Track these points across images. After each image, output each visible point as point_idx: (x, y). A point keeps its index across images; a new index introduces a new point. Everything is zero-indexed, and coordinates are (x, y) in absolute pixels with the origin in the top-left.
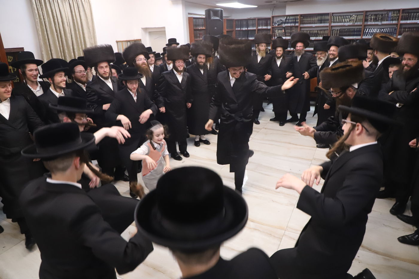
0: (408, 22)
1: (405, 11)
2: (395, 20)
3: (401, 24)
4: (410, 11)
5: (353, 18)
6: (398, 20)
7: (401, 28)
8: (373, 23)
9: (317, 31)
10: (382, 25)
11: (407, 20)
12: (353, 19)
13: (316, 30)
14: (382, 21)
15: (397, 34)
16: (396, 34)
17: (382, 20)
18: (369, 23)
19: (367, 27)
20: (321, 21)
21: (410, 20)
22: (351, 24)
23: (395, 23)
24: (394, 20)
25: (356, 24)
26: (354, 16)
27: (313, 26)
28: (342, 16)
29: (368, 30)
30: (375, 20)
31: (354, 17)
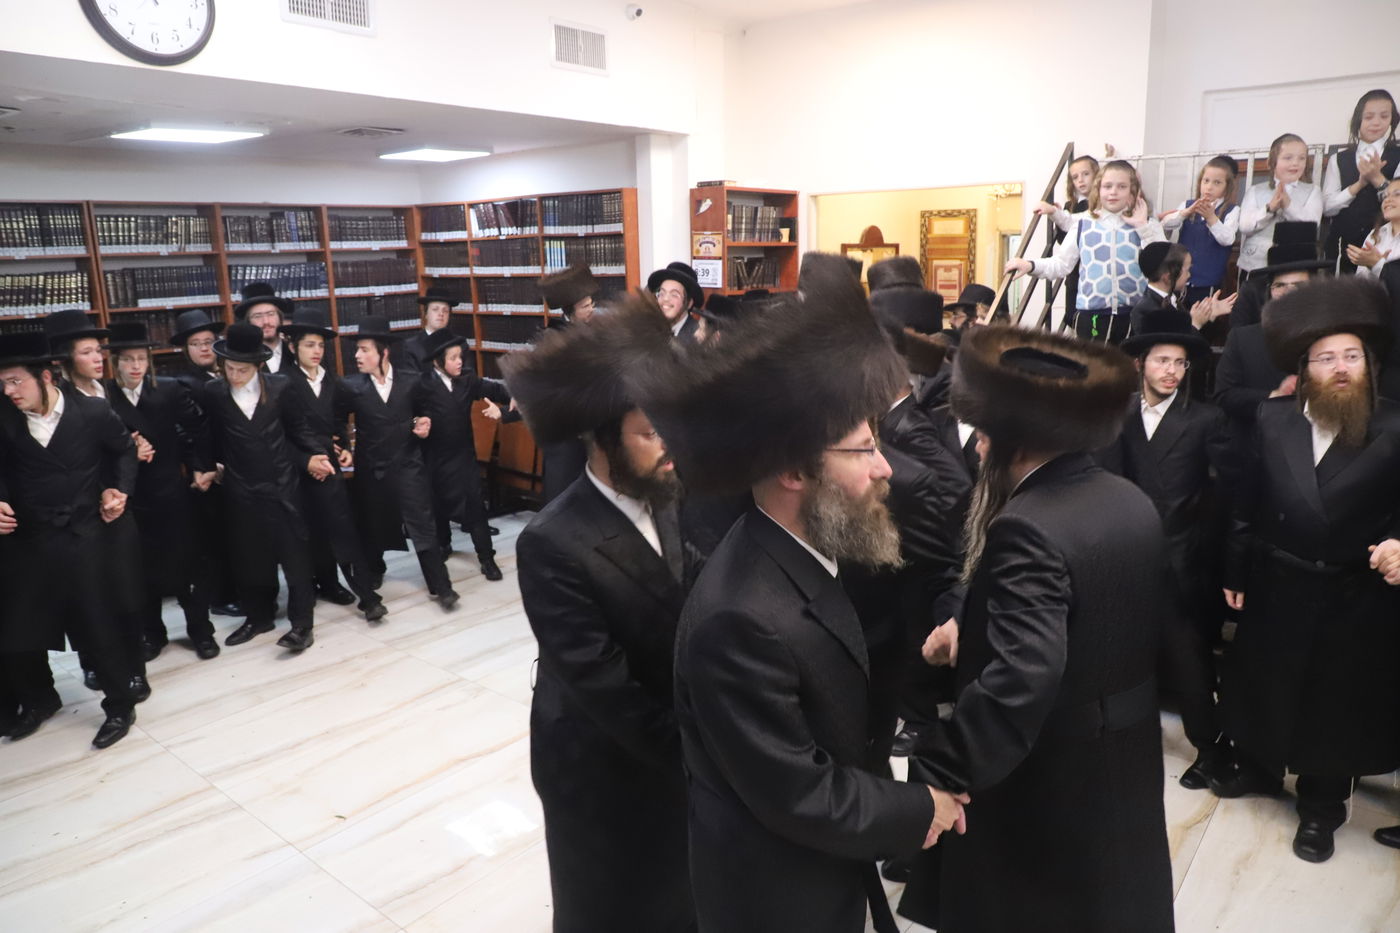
0: (346, 245)
1: (334, 213)
2: (312, 240)
3: (335, 252)
4: (341, 214)
5: (174, 227)
6: (320, 239)
7: (335, 264)
8: (247, 248)
9: (35, 279)
10: (284, 254)
11: (341, 240)
12: (174, 231)
13: (26, 272)
14: (273, 241)
15: (332, 285)
16: (327, 282)
17: (272, 238)
18: (235, 247)
19: (233, 262)
20: (46, 237)
21: (347, 240)
22: (173, 248)
23: (311, 247)
24: (308, 240)
25: (192, 248)
26: (174, 219)
27: (17, 258)
28: (129, 217)
29: (240, 272)
30: (251, 238)
31: (176, 223)
